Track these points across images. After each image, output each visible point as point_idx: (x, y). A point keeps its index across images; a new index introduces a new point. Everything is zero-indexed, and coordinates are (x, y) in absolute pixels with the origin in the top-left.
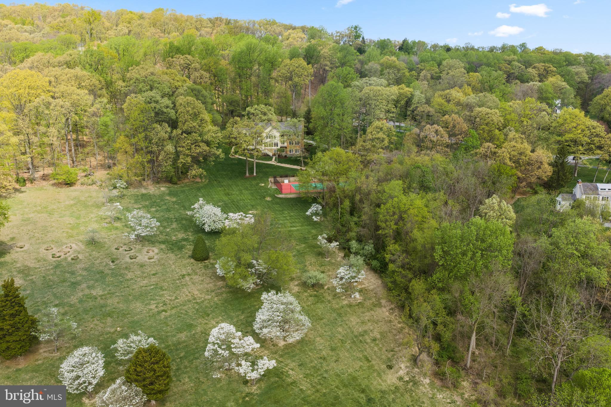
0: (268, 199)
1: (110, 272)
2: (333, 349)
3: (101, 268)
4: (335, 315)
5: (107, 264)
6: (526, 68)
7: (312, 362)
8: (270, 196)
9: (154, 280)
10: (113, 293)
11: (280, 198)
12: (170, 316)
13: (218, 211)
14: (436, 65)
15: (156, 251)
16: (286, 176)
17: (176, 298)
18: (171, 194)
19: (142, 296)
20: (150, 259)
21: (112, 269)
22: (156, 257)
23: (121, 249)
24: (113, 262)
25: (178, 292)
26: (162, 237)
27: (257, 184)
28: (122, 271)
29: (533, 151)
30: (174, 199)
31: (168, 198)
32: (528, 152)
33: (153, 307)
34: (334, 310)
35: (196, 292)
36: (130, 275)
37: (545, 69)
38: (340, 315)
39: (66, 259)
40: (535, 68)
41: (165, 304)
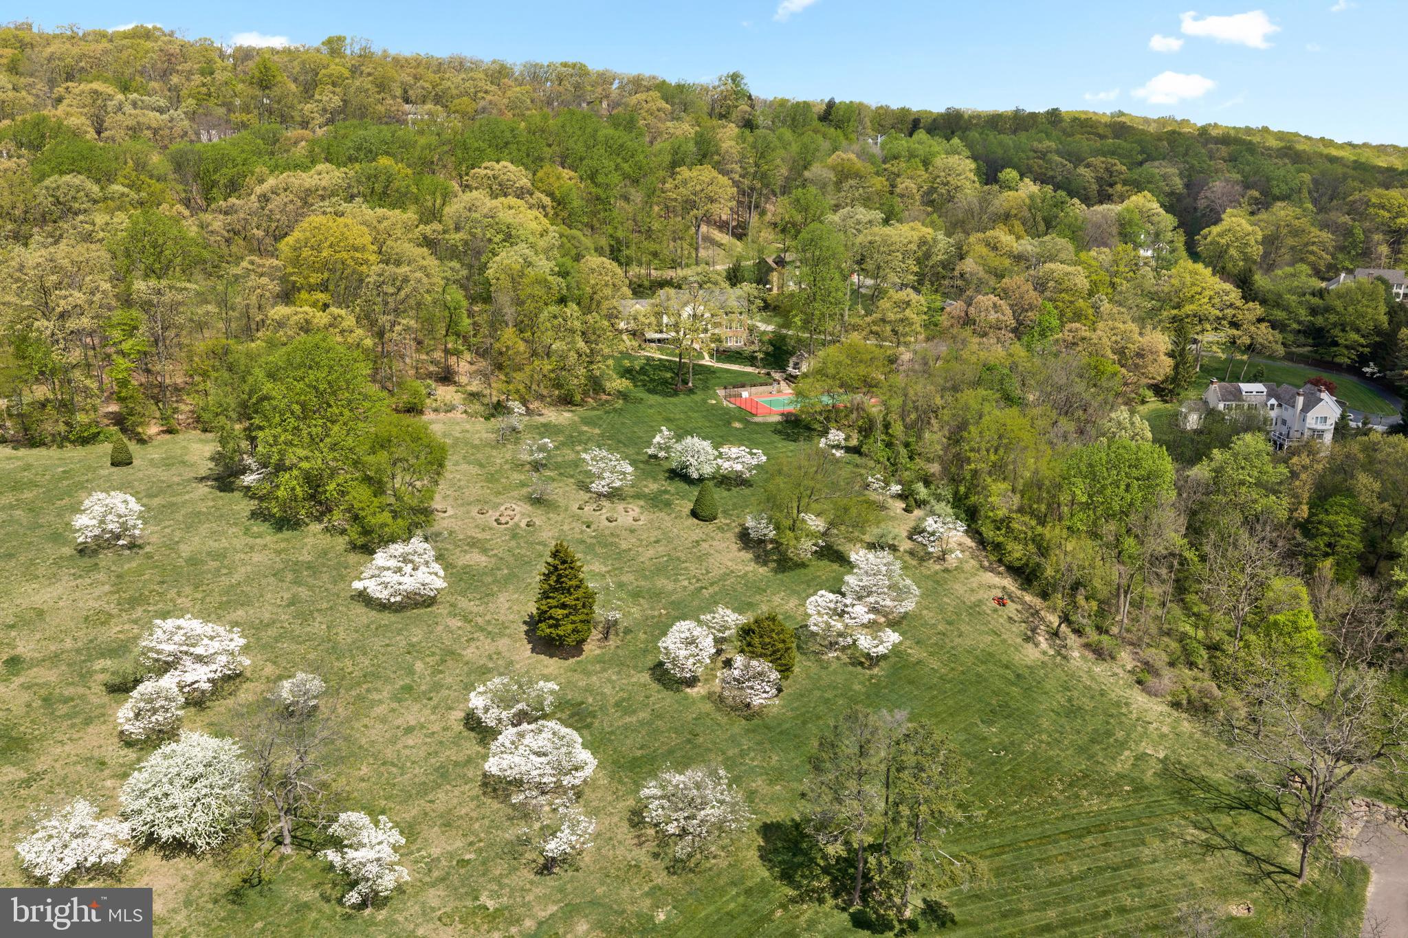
0: (737, 425)
1: (594, 541)
2: (950, 623)
3: (577, 536)
4: (930, 583)
5: (582, 532)
6: (1075, 167)
7: (930, 638)
8: (740, 421)
9: (661, 549)
10: (621, 568)
11: (756, 424)
12: (716, 594)
13: (707, 445)
14: (920, 165)
15: (637, 510)
16: (743, 386)
17: (708, 572)
18: (586, 421)
19: (660, 570)
20: (635, 520)
21: (594, 537)
22: (642, 518)
23: (586, 509)
24: (588, 527)
25: (704, 564)
26: (631, 491)
27: (704, 401)
28: (610, 540)
29: (1141, 334)
30: (597, 431)
31: (585, 428)
32: (1136, 336)
33: (686, 583)
34: (928, 577)
35: (730, 564)
36: (624, 546)
37: (1107, 169)
38: (937, 582)
39: (517, 525)
40: (1088, 166)
41: (698, 580)
